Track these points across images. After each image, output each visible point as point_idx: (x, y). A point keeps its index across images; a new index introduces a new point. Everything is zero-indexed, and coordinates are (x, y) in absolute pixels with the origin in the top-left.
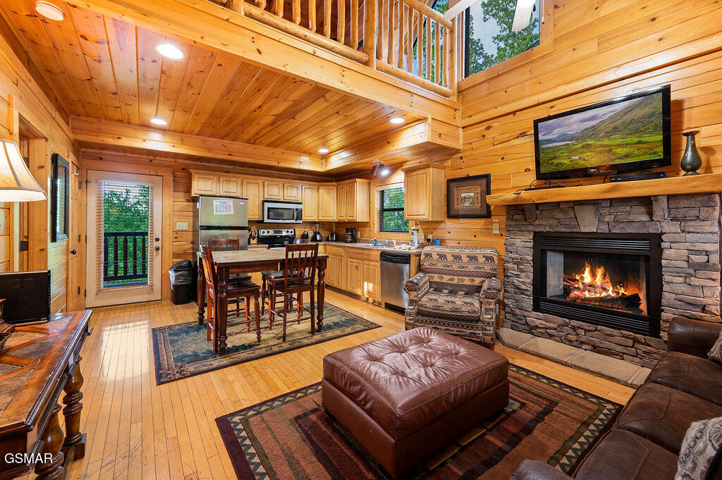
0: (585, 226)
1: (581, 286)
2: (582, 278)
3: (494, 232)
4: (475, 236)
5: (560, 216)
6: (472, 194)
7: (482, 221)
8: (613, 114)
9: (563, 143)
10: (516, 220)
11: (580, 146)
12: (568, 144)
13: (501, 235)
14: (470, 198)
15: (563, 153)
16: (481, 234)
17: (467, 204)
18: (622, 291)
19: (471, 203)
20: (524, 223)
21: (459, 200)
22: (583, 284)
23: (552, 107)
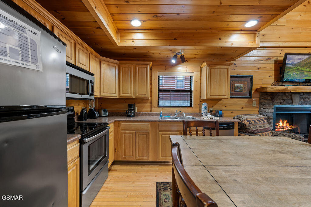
0: (295, 103)
1: (279, 127)
2: (279, 124)
3: (253, 106)
4: (242, 108)
5: (285, 98)
6: (242, 85)
7: (246, 100)
8: (304, 59)
9: (292, 66)
10: (267, 100)
11: (296, 68)
12: (293, 67)
13: (257, 107)
14: (240, 87)
15: (291, 70)
16: (246, 107)
17: (238, 90)
18: (293, 127)
19: (241, 90)
20: (270, 101)
21: (234, 88)
22: (279, 126)
23: (282, 50)
